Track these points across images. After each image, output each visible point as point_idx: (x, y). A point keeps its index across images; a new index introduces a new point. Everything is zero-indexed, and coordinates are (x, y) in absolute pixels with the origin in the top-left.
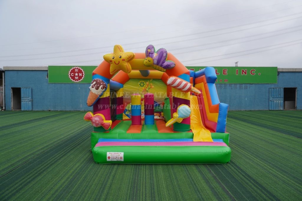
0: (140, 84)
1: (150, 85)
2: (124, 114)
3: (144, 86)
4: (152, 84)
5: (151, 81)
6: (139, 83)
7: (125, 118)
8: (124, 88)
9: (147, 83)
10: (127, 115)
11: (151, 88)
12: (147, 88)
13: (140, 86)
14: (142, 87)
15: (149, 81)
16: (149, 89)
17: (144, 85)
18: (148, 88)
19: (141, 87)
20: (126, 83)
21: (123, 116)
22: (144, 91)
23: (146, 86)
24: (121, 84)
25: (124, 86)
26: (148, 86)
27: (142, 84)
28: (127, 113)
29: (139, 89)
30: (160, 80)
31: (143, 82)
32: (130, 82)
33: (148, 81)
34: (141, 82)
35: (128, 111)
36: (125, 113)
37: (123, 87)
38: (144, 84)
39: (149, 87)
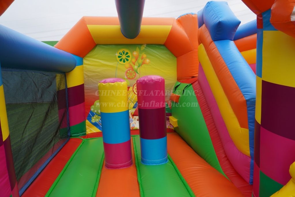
0: (119, 57)
1: (142, 58)
2: (87, 121)
3: (127, 60)
4: (145, 56)
5: (143, 48)
6: (118, 55)
7: (91, 129)
8: (84, 65)
9: (135, 53)
10: (95, 124)
11: (143, 63)
12: (134, 64)
13: (121, 60)
14: (124, 61)
15: (140, 49)
16: (139, 67)
17: (129, 59)
18: (136, 64)
19: (122, 62)
20: (88, 55)
21: (87, 127)
22: (129, 70)
23: (134, 60)
24: (77, 58)
25: (85, 61)
26: (137, 59)
27: (124, 57)
28: (96, 119)
29: (117, 67)
30: (162, 47)
31: (126, 51)
32: (98, 52)
33: (138, 49)
34: (121, 51)
35: (96, 116)
36: (90, 120)
37: (82, 63)
38: (129, 56)
39: (140, 61)
